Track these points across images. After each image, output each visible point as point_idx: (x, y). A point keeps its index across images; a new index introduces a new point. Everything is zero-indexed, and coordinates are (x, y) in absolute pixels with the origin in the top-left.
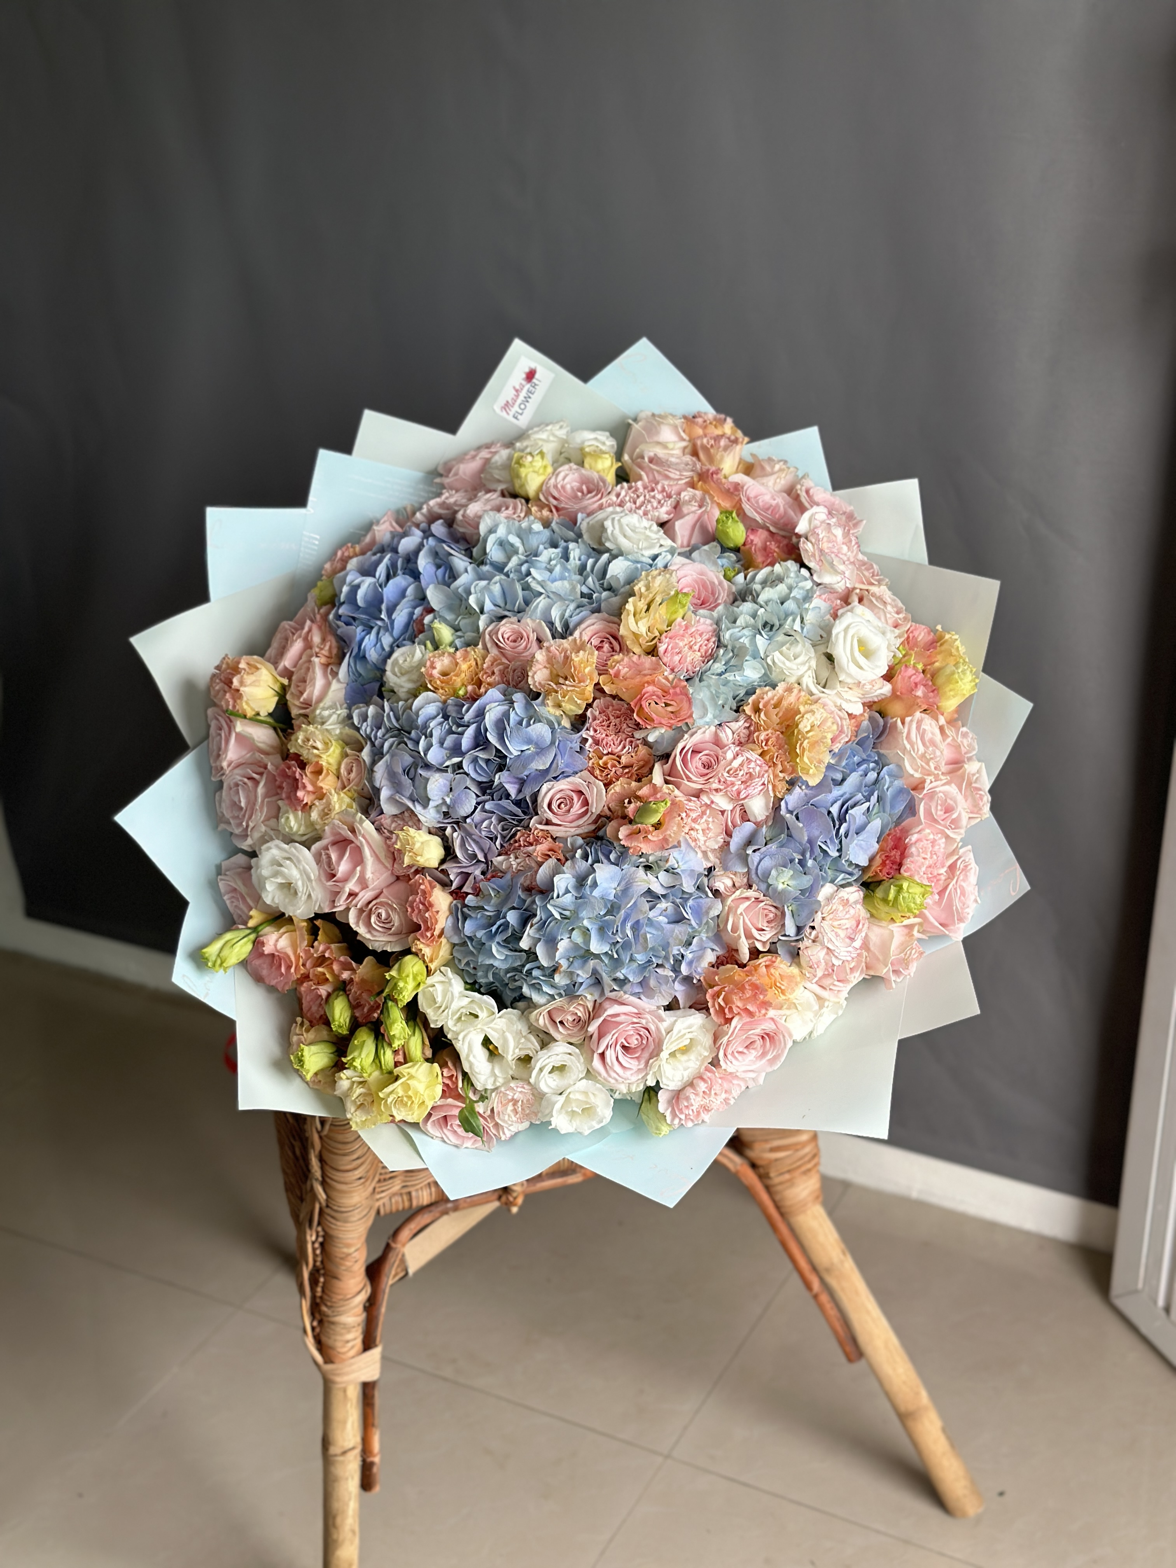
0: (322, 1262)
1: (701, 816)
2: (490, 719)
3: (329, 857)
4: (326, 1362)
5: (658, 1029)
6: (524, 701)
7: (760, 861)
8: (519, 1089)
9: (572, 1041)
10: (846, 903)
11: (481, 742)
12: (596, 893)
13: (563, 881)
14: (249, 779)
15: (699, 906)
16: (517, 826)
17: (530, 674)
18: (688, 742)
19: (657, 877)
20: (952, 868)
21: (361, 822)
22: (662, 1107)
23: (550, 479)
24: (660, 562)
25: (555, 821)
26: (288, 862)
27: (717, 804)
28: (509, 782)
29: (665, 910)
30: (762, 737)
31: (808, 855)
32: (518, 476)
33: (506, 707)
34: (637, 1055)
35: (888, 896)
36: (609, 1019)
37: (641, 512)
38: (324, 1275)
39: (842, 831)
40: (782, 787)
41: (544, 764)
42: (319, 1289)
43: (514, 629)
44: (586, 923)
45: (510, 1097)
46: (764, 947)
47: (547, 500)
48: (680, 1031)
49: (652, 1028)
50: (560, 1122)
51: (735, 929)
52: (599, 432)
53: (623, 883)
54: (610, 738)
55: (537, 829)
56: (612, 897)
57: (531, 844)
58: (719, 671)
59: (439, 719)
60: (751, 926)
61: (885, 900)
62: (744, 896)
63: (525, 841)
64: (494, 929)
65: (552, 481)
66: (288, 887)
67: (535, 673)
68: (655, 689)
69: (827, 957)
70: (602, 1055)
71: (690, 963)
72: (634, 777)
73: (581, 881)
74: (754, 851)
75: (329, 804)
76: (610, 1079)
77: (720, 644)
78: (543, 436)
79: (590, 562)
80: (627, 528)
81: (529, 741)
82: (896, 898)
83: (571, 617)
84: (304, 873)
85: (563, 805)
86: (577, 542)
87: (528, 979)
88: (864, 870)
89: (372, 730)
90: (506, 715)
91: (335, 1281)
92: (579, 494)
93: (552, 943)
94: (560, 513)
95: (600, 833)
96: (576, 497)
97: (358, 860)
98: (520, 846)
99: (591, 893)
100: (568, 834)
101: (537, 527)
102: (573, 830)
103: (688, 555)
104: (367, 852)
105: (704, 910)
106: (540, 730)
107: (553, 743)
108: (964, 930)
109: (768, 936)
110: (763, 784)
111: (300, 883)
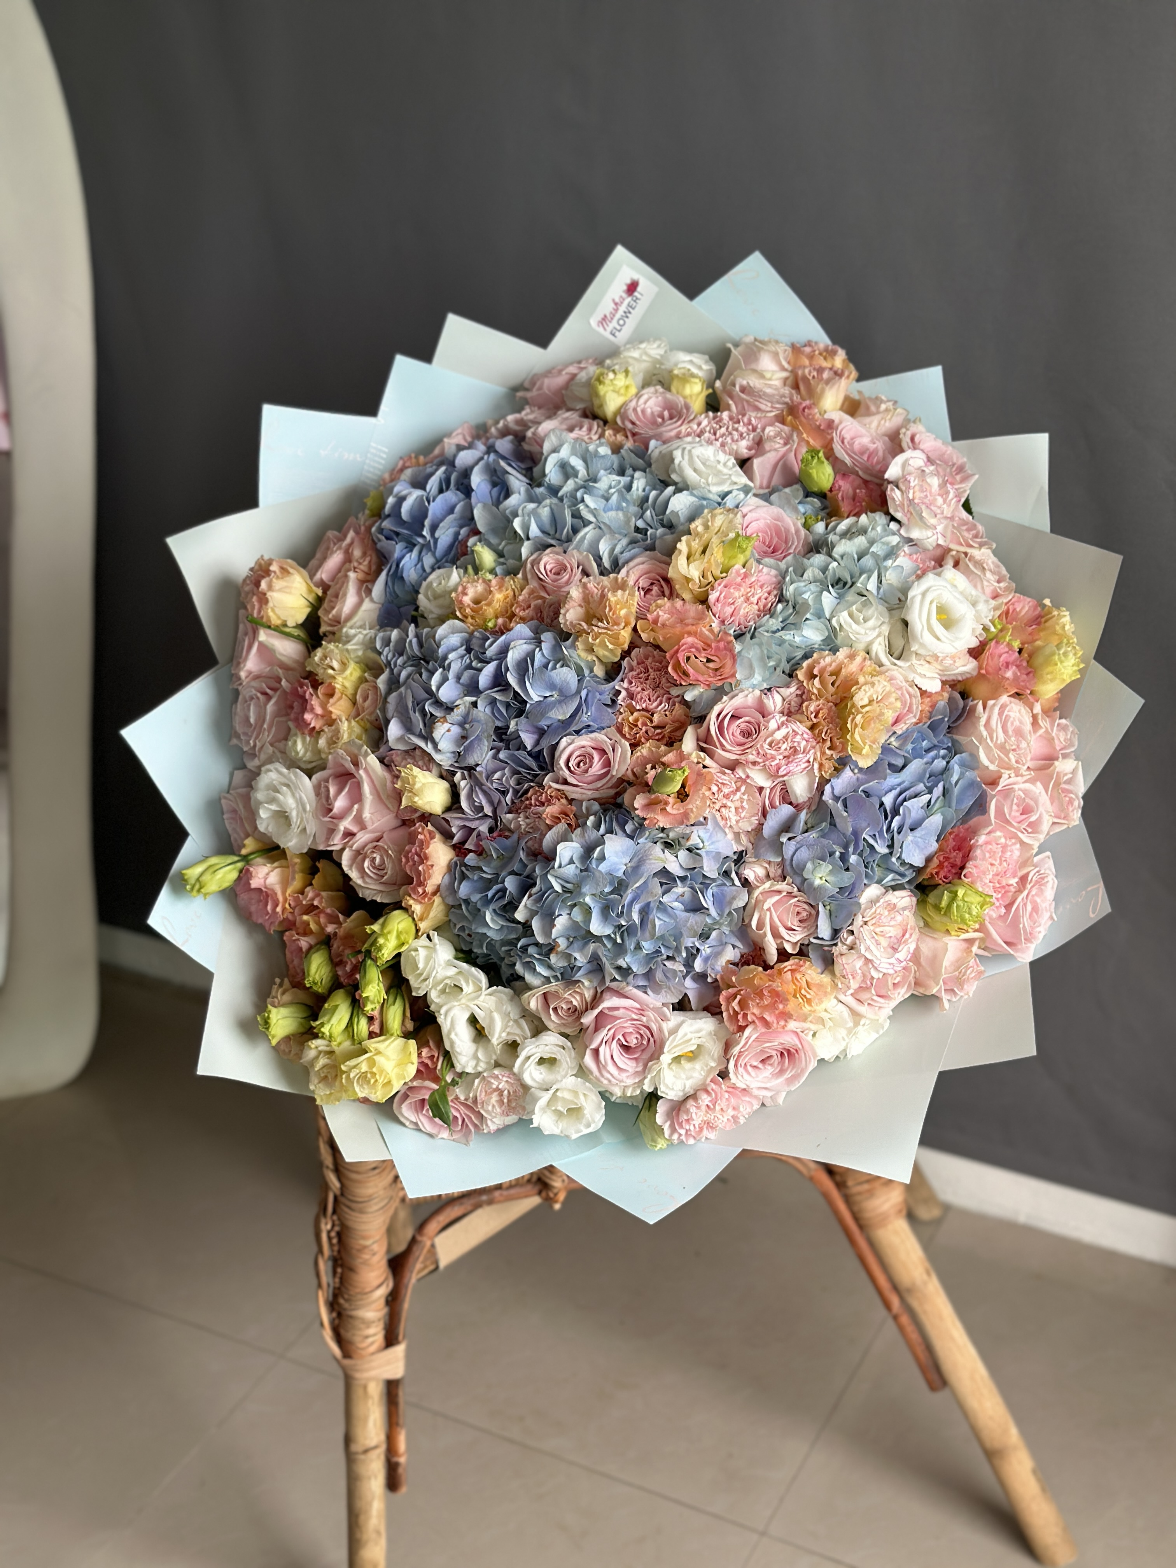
1: (734, 793)
2: (512, 657)
3: (328, 790)
5: (661, 1029)
6: (554, 642)
7: (796, 850)
8: (501, 1078)
9: (564, 1031)
10: (892, 908)
11: (499, 681)
12: (603, 867)
13: (568, 850)
14: (261, 693)
15: (722, 894)
16: (532, 781)
17: (562, 611)
18: (726, 705)
19: (676, 856)
20: (1024, 879)
21: (366, 754)
23: (631, 401)
24: (730, 501)
25: (571, 780)
27: (753, 780)
28: (528, 731)
29: (682, 896)
30: (813, 708)
31: (851, 849)
32: (596, 394)
33: (532, 647)
34: (635, 1056)
35: (940, 902)
36: (607, 1011)
37: (719, 444)
39: (895, 824)
40: (830, 767)
41: (564, 713)
43: (558, 560)
44: (588, 900)
46: (794, 949)
47: (623, 423)
48: (686, 1035)
51: (761, 925)
52: (697, 355)
53: (636, 859)
54: (646, 693)
55: (550, 787)
56: (620, 874)
57: (542, 804)
58: (775, 628)
59: (461, 651)
60: (779, 924)
61: (937, 908)
62: (776, 888)
63: (537, 800)
64: (490, 894)
65: (633, 404)
67: (568, 611)
68: (697, 641)
69: (865, 968)
70: (596, 1052)
71: (706, 959)
72: (665, 741)
73: (588, 852)
74: (790, 839)
76: (601, 1078)
77: (781, 599)
79: (653, 494)
80: (698, 460)
81: (552, 686)
82: (949, 906)
83: (622, 552)
85: (582, 764)
86: (645, 472)
87: (522, 956)
88: (919, 871)
89: (393, 656)
90: (531, 655)
91: (355, 1274)
92: (659, 419)
93: (549, 918)
94: (634, 438)
95: (619, 800)
96: (655, 422)
97: (357, 797)
98: (531, 805)
99: (597, 866)
100: (584, 796)
101: (604, 450)
102: (590, 793)
103: (765, 497)
104: (366, 789)
105: (728, 899)
106: (566, 676)
107: (578, 692)
108: (1031, 951)
109: (799, 938)
110: (809, 761)
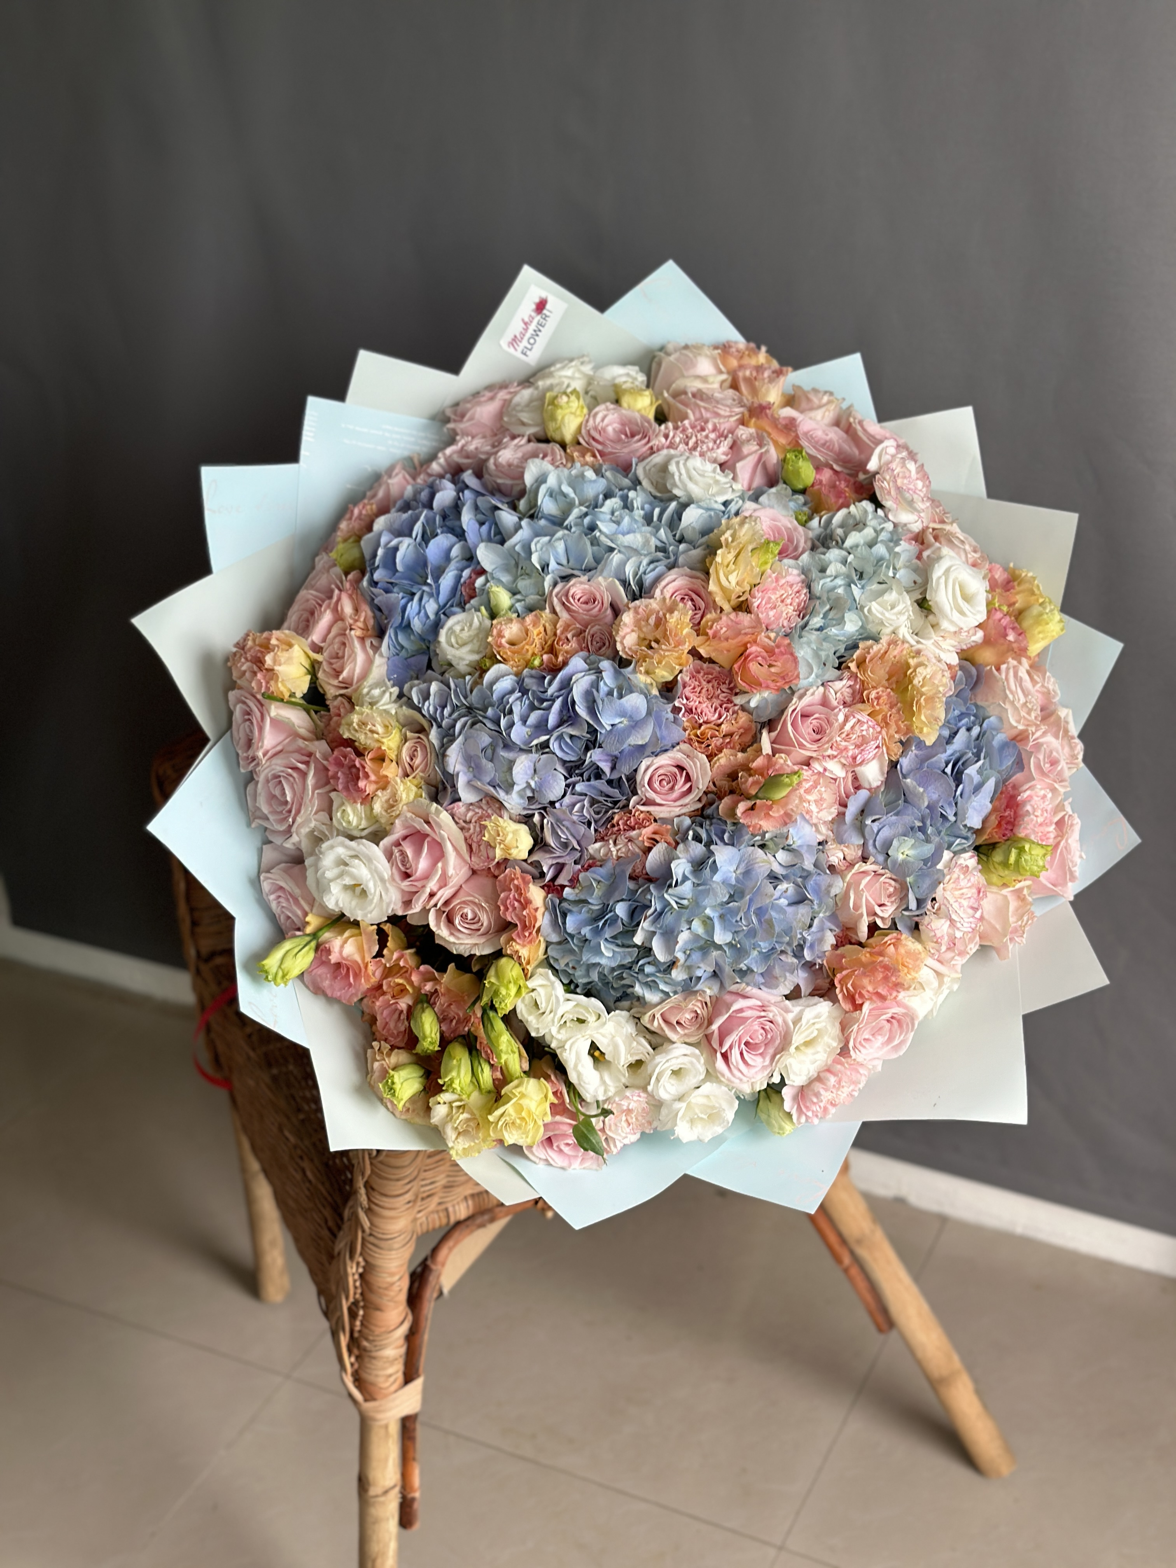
0: (362, 1294)
1: (815, 786)
2: (578, 692)
3: (403, 853)
4: (366, 1400)
5: (785, 1021)
6: (612, 670)
7: (879, 831)
8: (635, 1098)
9: (687, 1040)
10: (963, 871)
11: (569, 716)
12: (717, 878)
13: (680, 867)
14: (292, 768)
15: (818, 884)
16: (613, 808)
17: (618, 639)
18: (797, 705)
19: (774, 856)
20: (1060, 824)
21: (438, 813)
22: (787, 1106)
23: (587, 421)
24: (733, 508)
25: (658, 800)
26: (357, 861)
27: (831, 772)
28: (606, 761)
29: (786, 891)
30: (873, 695)
31: (928, 823)
32: (553, 418)
33: (593, 677)
34: (761, 1051)
35: (1008, 859)
36: (734, 1014)
37: (697, 453)
38: (364, 1307)
39: (958, 793)
40: (897, 749)
41: (642, 738)
42: (358, 1323)
43: (585, 589)
44: (708, 911)
45: (625, 1108)
46: (884, 924)
47: (589, 444)
48: (808, 1022)
49: (780, 1020)
50: (684, 1131)
51: (857, 907)
52: (630, 367)
53: (743, 865)
54: (704, 705)
55: (638, 810)
56: (733, 882)
57: (633, 829)
58: (818, 626)
59: (517, 694)
60: (873, 903)
61: (1005, 864)
62: (861, 870)
63: (625, 824)
64: (600, 924)
65: (591, 422)
66: (358, 890)
67: (624, 637)
68: (759, 649)
69: (951, 931)
70: (725, 1056)
71: (812, 947)
72: (738, 747)
73: (699, 865)
74: (873, 821)
75: (394, 794)
76: (733, 1079)
77: (812, 596)
78: (568, 372)
79: (657, 511)
80: (694, 472)
81: (623, 714)
82: (1017, 861)
83: (645, 573)
84: (375, 871)
85: (664, 783)
86: (636, 490)
87: (640, 977)
88: (977, 832)
89: (436, 710)
90: (595, 685)
91: (378, 1313)
92: (623, 437)
93: (670, 936)
94: (605, 458)
95: (709, 811)
96: (619, 440)
97: (438, 854)
98: (619, 830)
99: (712, 878)
100: (673, 814)
102: (678, 809)
103: (755, 498)
104: (449, 848)
105: (823, 888)
106: (635, 702)
107: (649, 713)
108: (1072, 890)
109: (890, 912)
110: (878, 747)
111: (371, 885)
